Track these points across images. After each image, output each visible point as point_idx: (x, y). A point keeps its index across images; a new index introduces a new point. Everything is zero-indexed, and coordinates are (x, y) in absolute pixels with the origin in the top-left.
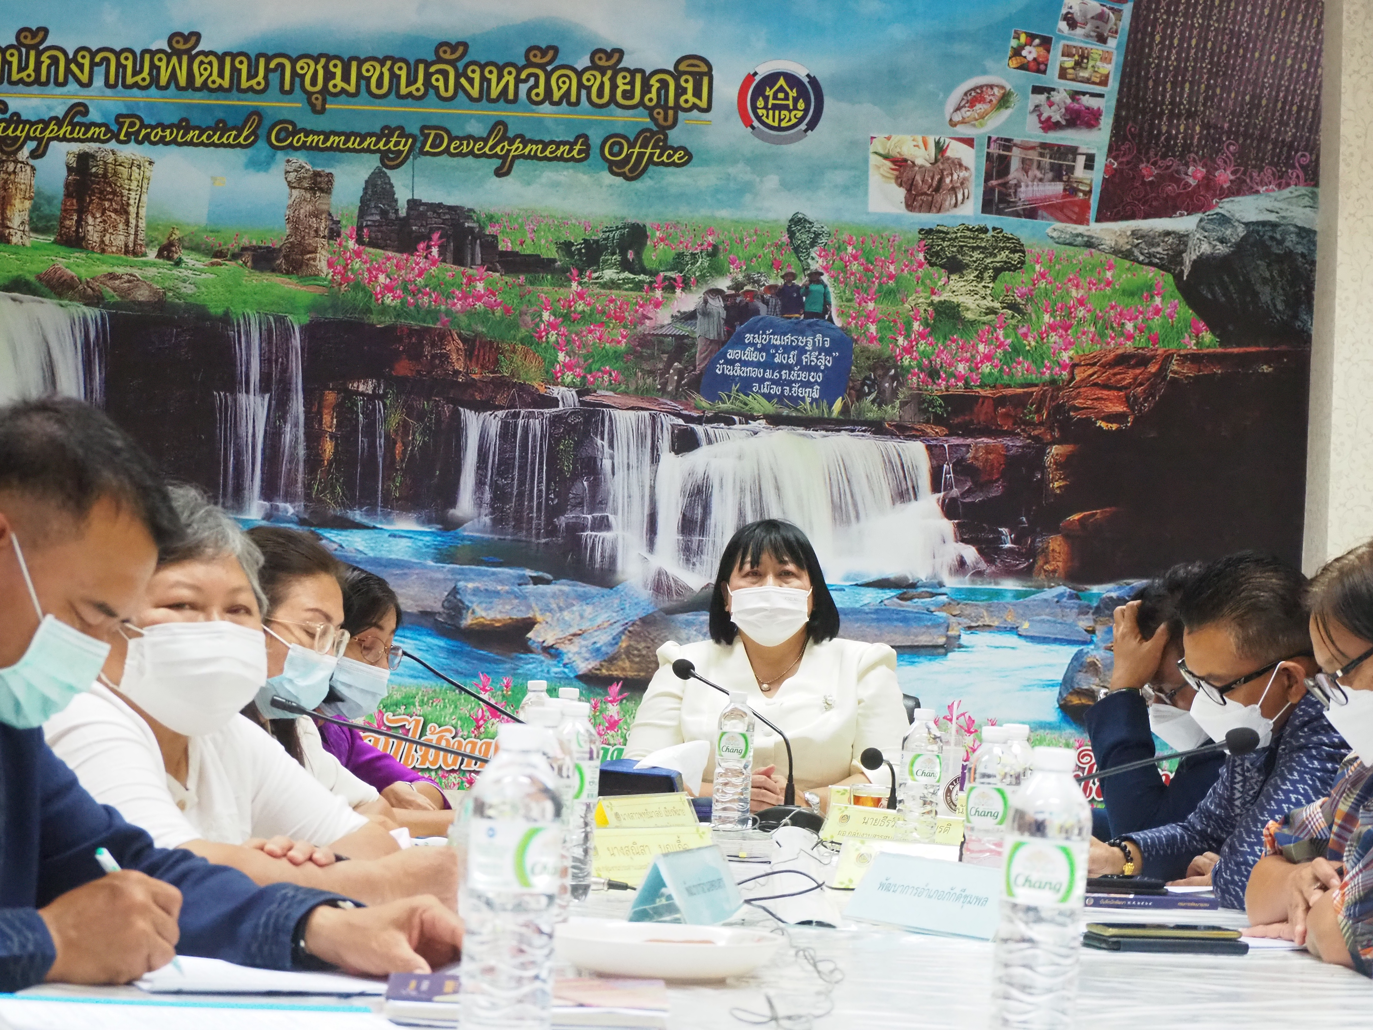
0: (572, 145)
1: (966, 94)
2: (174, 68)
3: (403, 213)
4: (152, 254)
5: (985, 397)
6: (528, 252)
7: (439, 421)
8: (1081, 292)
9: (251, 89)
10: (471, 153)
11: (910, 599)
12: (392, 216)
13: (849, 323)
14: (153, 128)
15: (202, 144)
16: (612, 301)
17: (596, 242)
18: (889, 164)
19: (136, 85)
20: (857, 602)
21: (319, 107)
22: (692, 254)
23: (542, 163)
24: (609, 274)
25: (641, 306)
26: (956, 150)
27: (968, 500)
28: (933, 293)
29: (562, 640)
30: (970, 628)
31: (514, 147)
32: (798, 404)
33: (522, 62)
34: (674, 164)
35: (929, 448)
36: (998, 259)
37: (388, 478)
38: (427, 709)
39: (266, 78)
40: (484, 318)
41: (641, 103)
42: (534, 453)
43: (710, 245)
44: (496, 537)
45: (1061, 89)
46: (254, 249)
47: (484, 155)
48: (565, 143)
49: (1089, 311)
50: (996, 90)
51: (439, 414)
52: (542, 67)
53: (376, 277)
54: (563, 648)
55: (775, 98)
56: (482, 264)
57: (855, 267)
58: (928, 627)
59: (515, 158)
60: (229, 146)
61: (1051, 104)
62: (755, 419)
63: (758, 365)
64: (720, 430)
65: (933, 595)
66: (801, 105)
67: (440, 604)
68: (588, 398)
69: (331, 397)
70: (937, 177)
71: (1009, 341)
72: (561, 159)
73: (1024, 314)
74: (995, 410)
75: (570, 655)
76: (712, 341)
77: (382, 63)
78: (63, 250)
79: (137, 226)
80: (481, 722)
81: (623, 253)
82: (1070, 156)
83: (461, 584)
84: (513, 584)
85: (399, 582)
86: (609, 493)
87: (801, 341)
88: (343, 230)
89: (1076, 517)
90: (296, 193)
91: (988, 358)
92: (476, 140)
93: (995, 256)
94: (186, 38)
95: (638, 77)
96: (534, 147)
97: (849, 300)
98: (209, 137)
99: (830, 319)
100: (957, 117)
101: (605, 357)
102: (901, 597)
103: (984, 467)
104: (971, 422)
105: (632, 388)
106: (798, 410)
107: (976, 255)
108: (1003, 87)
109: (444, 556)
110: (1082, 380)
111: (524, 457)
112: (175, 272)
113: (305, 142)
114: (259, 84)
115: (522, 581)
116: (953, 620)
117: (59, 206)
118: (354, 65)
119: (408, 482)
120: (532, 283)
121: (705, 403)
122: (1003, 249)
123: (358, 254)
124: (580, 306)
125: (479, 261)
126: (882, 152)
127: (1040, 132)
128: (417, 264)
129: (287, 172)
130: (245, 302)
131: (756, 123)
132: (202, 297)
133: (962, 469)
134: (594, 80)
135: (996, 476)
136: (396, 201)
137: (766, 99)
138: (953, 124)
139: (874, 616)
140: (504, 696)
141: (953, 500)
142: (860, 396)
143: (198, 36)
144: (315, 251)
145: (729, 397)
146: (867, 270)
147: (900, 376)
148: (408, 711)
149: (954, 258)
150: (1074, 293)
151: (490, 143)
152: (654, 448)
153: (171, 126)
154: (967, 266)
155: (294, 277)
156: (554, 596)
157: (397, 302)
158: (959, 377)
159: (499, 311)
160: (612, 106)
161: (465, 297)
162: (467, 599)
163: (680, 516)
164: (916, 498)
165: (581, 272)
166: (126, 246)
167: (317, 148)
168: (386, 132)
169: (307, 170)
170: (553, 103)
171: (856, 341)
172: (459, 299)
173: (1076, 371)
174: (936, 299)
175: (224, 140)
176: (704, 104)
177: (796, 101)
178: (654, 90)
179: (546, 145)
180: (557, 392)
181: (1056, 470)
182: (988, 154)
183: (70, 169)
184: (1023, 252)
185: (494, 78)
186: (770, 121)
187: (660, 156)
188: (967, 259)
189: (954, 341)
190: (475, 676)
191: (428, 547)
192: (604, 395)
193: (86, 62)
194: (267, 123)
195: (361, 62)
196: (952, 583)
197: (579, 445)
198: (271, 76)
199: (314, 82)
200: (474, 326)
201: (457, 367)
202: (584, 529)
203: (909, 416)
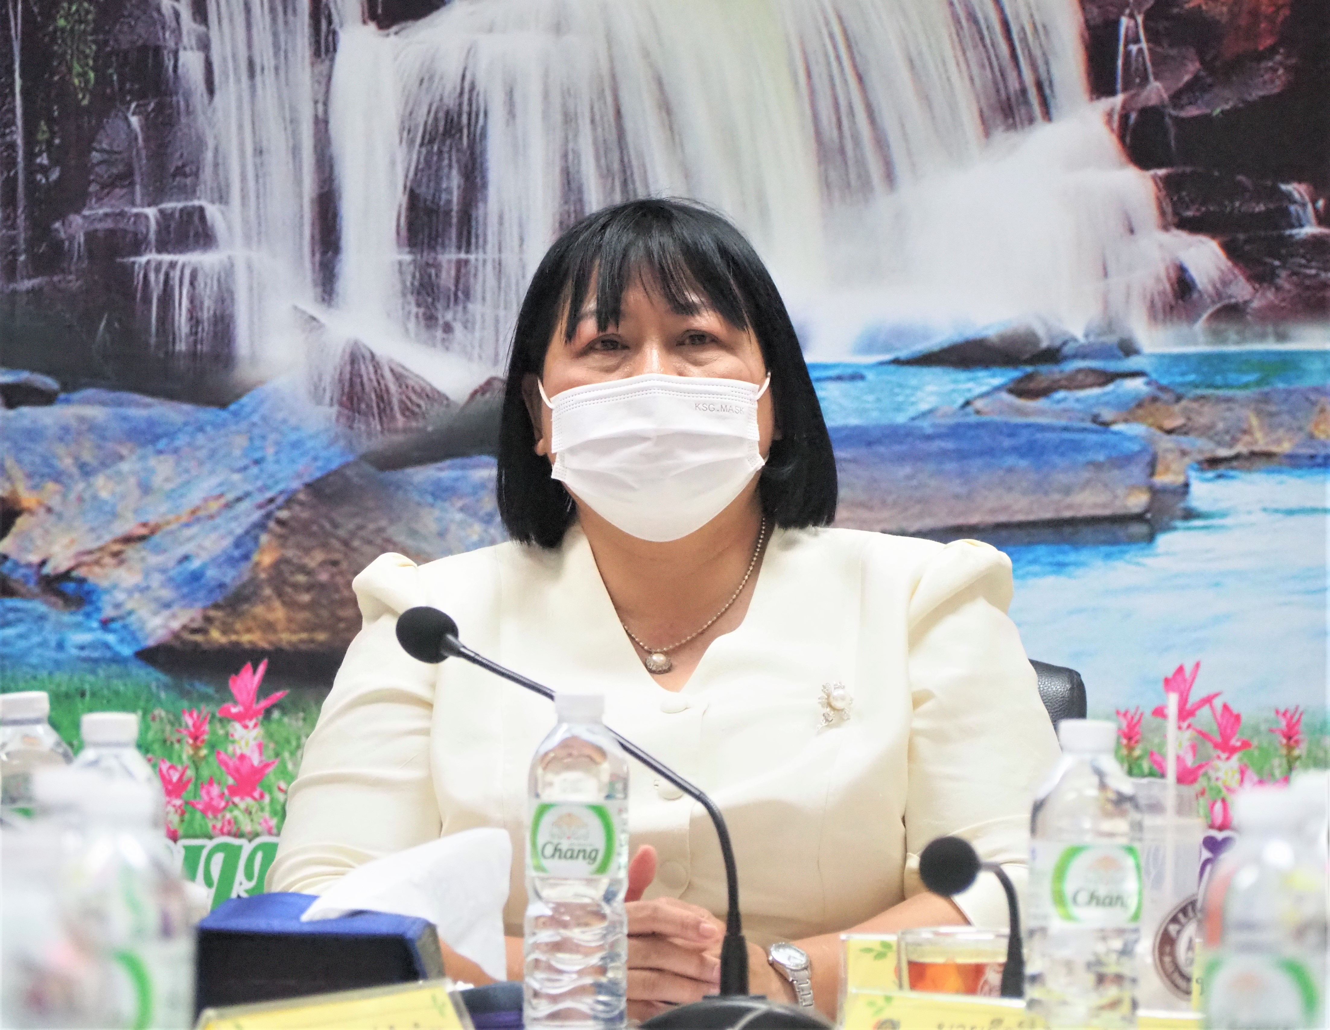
11: (1046, 392)
20: (899, 408)
27: (1192, 112)
29: (94, 556)
30: (1213, 462)
54: (100, 576)
58: (1098, 466)
65: (1108, 378)
75: (120, 596)
86: (201, 143)
102: (1021, 389)
103: (1234, 16)
116: (1166, 443)
133: (1173, 25)
135: (1268, 42)
139: (949, 445)
141: (1150, 114)
152: (320, 12)
156: (64, 434)
163: (402, 199)
164: (1047, 115)
196: (1157, 341)
197: (110, 13)
202: (138, 246)
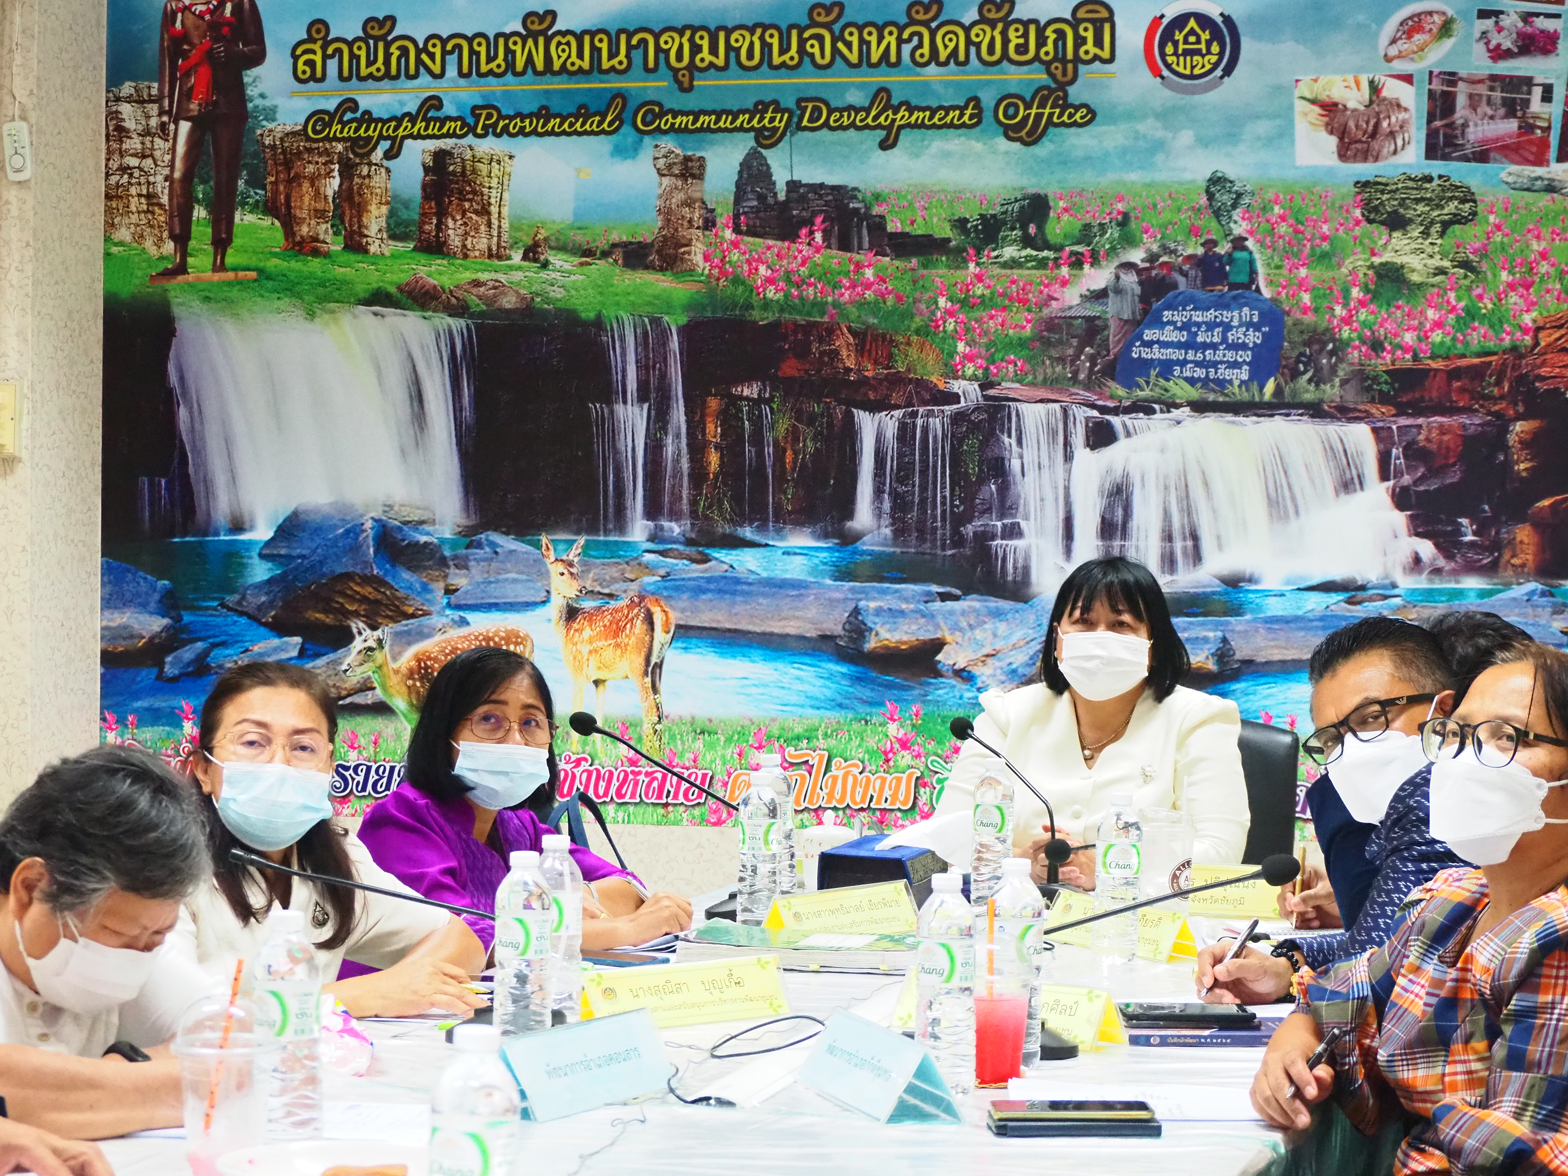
0: (962, 109)
1: (1401, 24)
2: (530, 51)
3: (782, 196)
4: (517, 257)
5: (1436, 371)
6: (920, 232)
7: (830, 425)
8: (1544, 244)
9: (613, 69)
10: (853, 125)
11: (1359, 603)
12: (771, 201)
13: (1279, 293)
14: (511, 118)
15: (564, 133)
16: (1013, 282)
17: (994, 216)
18: (1317, 110)
19: (491, 72)
20: (1299, 608)
21: (686, 84)
22: (1101, 225)
23: (930, 132)
24: (1010, 252)
25: (1046, 286)
26: (1393, 89)
27: (1422, 488)
28: (1373, 254)
29: (974, 662)
31: (899, 116)
32: (1224, 388)
33: (903, 20)
34: (1075, 124)
35: (1375, 430)
36: (1446, 211)
37: (780, 489)
38: (832, 743)
39: (628, 56)
40: (874, 308)
41: (1037, 58)
42: (935, 455)
43: (1119, 213)
44: (898, 550)
45: (1512, 13)
46: (624, 245)
47: (867, 127)
48: (954, 108)
49: (1553, 265)
50: (1436, 18)
51: (830, 416)
52: (926, 24)
53: (757, 269)
54: (976, 670)
55: (1186, 42)
56: (870, 249)
57: (1283, 229)
59: (900, 127)
60: (592, 133)
61: (1500, 30)
62: (1177, 406)
63: (1179, 345)
64: (1138, 421)
65: (1386, 597)
66: (1215, 48)
67: (840, 627)
68: (991, 392)
69: (713, 404)
70: (1372, 123)
71: (1462, 304)
72: (951, 125)
73: (1478, 273)
74: (1449, 384)
75: (984, 678)
76: (1126, 321)
77: (752, 30)
78: (422, 258)
79: (500, 227)
80: (890, 755)
81: (1024, 228)
82: (1525, 88)
83: (862, 604)
84: (918, 602)
85: (795, 604)
87: (1226, 316)
88: (718, 219)
89: (1546, 503)
90: (666, 181)
91: (1438, 325)
92: (857, 110)
93: (1443, 208)
94: (541, 18)
95: (1032, 29)
96: (921, 115)
97: (1278, 267)
98: (571, 125)
99: (1258, 290)
100: (1393, 51)
101: (1010, 345)
102: (1350, 602)
103: (1439, 448)
104: (1422, 399)
105: (1040, 378)
106: (1226, 395)
107: (1421, 208)
108: (1444, 14)
109: (844, 574)
110: (1549, 345)
111: (924, 461)
112: (543, 275)
113: (673, 124)
114: (621, 63)
115: (929, 598)
117: (418, 210)
118: (722, 35)
119: (801, 493)
120: (925, 266)
121: (1121, 392)
122: (1451, 199)
123: (735, 245)
124: (979, 290)
125: (866, 245)
126: (1309, 96)
127: (1490, 62)
128: (800, 252)
129: (656, 159)
130: (618, 304)
131: (1166, 73)
132: (573, 300)
133: (1413, 452)
134: (983, 35)
135: (1452, 461)
136: (774, 183)
137: (1176, 44)
138: (1388, 59)
139: (1320, 624)
140: (913, 726)
141: (1405, 489)
142: (1295, 375)
143: (553, 14)
144: (689, 244)
145: (1148, 383)
146: (1297, 231)
147: (1340, 350)
148: (811, 745)
149: (1395, 212)
150: (1536, 246)
151: (873, 113)
152: (1067, 444)
153: (530, 115)
154: (1410, 221)
155: (668, 273)
156: (963, 613)
157: (780, 295)
158: (1406, 349)
159: (891, 300)
160: (1005, 63)
161: (853, 286)
162: (870, 621)
165: (979, 251)
166: (490, 249)
167: (685, 130)
168: (760, 108)
169: (677, 155)
170: (939, 64)
171: (1288, 313)
172: (847, 289)
173: (1541, 335)
174: (1377, 260)
175: (587, 127)
176: (1106, 54)
177: (1209, 44)
178: (1050, 42)
179: (934, 112)
180: (957, 386)
181: (1522, 449)
182: (1430, 91)
183: (426, 169)
184: (1475, 201)
185: (873, 39)
186: (1181, 70)
187: (1060, 116)
188: (1410, 214)
189: (1399, 308)
190: (881, 704)
191: (825, 564)
192: (1009, 387)
193: (438, 51)
194: (632, 105)
195: (729, 32)
196: (1406, 583)
197: (984, 444)
198: (634, 53)
199: (679, 57)
200: (864, 318)
201: (848, 364)
202: (993, 537)
203: (1351, 397)
